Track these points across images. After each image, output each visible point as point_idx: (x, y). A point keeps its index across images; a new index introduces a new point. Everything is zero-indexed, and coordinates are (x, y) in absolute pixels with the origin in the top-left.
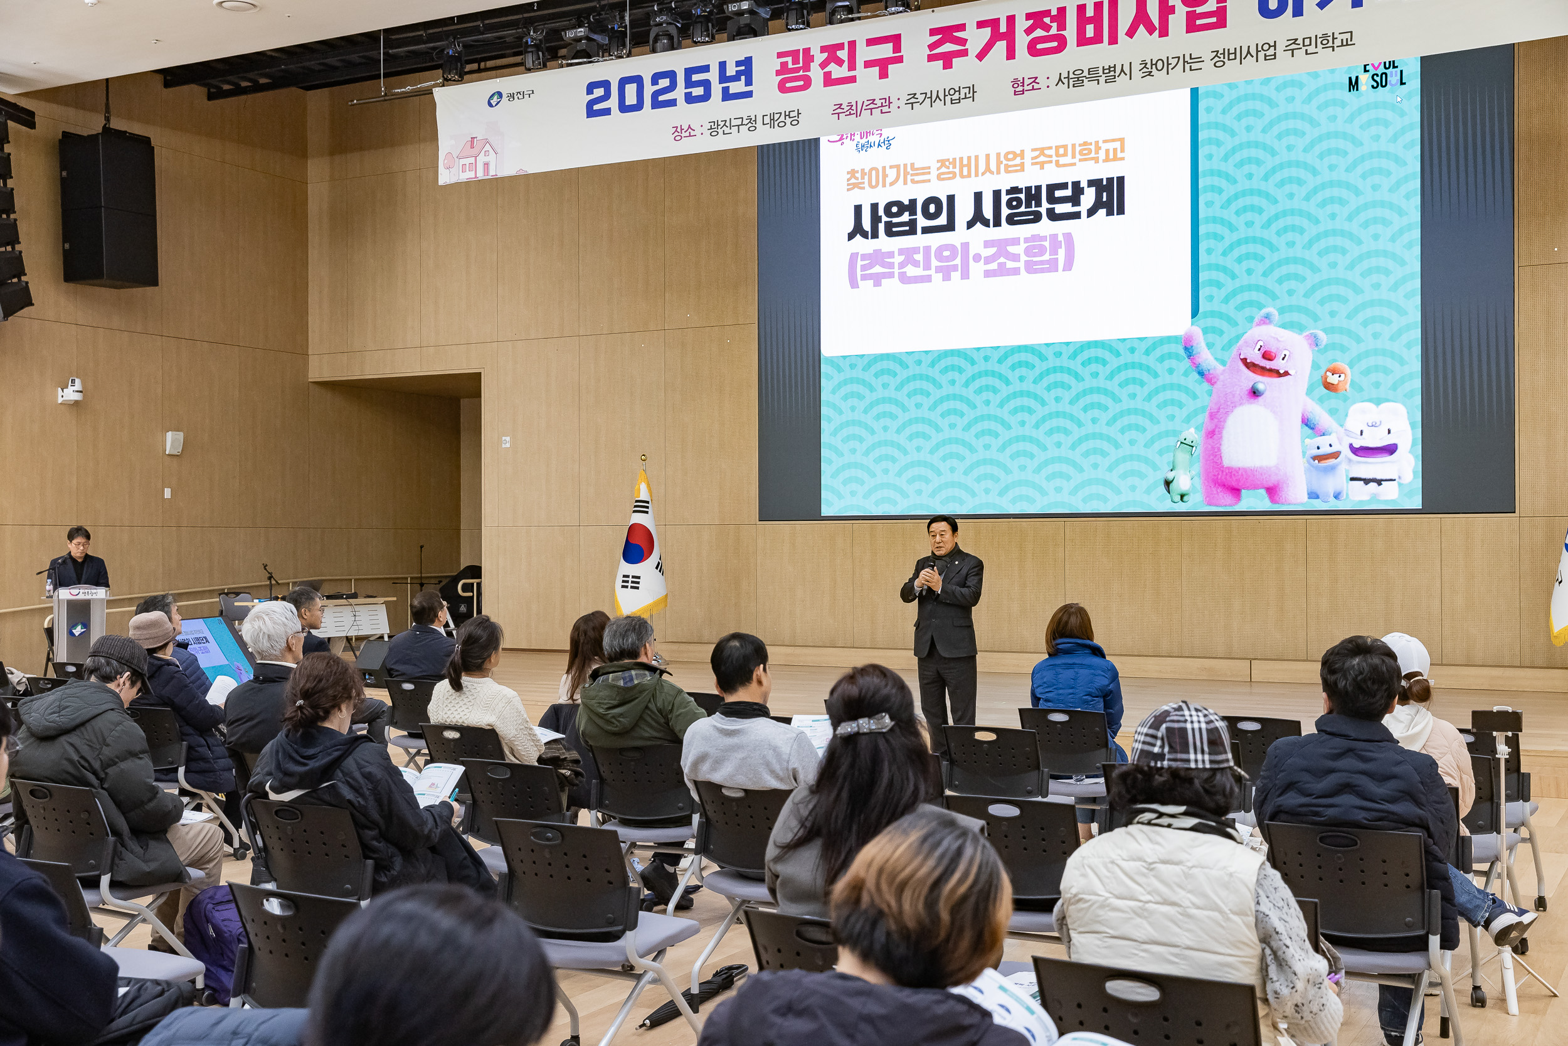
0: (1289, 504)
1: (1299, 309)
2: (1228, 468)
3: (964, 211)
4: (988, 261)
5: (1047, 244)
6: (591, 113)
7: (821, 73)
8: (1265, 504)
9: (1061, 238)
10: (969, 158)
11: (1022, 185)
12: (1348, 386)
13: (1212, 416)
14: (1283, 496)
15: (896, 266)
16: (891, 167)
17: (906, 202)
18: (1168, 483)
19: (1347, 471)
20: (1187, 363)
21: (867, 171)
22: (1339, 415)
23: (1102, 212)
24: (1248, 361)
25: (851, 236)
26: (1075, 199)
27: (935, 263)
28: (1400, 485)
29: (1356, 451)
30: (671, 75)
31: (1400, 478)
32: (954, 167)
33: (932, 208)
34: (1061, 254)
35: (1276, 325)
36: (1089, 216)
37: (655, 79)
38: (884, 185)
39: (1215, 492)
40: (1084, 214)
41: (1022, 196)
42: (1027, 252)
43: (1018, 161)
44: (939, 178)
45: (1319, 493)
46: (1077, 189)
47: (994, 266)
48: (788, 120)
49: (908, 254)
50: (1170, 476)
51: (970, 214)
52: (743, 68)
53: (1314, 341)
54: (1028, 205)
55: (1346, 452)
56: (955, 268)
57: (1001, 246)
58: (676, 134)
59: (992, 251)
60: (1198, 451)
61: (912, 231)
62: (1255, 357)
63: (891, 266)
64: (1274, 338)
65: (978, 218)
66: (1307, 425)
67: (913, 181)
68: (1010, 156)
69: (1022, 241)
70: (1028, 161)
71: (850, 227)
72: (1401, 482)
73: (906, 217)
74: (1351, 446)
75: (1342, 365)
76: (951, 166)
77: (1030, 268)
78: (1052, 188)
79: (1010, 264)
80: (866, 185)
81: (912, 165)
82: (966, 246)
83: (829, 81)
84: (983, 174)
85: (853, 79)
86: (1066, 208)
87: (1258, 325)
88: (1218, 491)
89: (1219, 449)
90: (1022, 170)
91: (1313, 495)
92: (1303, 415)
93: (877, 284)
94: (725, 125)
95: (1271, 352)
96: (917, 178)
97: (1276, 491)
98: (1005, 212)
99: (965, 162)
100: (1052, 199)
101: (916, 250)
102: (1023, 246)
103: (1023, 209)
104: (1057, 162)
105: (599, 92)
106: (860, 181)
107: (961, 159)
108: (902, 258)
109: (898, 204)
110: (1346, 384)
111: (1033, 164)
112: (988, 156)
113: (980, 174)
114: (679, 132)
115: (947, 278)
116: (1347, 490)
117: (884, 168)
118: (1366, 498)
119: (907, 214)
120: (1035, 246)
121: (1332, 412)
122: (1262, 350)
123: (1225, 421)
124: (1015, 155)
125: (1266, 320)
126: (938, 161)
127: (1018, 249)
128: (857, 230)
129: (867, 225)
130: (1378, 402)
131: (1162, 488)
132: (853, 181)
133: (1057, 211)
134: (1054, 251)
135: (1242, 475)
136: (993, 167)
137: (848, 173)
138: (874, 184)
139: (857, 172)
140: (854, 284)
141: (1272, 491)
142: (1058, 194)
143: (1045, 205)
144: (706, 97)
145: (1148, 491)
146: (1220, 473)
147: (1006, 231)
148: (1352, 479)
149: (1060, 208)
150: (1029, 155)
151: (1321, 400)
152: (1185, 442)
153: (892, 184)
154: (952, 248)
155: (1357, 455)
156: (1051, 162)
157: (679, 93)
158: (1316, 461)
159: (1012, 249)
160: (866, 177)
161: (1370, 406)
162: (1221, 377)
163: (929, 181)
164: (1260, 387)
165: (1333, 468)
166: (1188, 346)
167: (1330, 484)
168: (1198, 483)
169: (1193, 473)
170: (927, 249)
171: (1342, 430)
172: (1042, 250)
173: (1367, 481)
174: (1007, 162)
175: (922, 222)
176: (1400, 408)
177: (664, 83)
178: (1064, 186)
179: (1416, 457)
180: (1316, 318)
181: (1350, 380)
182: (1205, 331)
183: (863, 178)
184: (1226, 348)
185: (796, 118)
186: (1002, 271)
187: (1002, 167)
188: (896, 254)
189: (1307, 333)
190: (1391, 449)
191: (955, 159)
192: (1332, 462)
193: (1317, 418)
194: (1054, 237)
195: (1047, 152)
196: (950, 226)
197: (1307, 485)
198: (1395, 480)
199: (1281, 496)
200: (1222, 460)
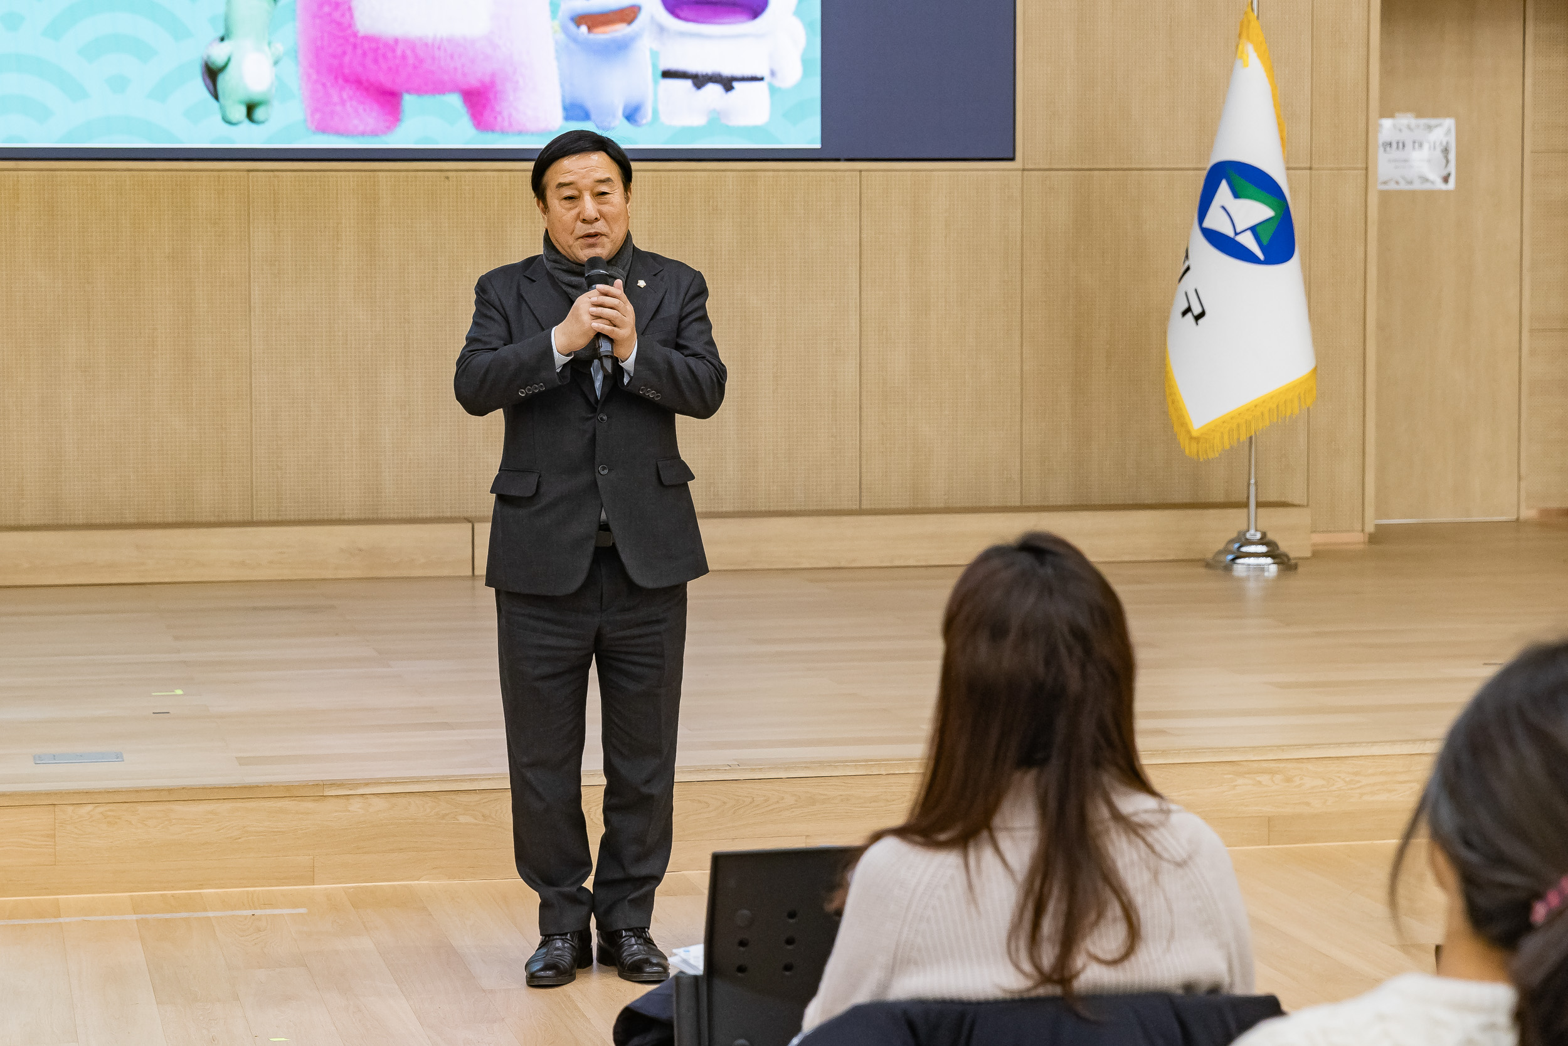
0: (520, 133)
2: (368, 39)
8: (460, 134)
14: (505, 114)
18: (212, 74)
19: (655, 55)
28: (773, 90)
29: (674, 6)
31: (773, 74)
39: (336, 99)
45: (590, 105)
50: (218, 53)
55: (655, 8)
72: (777, 83)
88: (345, 96)
91: (577, 112)
97: (488, 99)
116: (655, 101)
118: (699, 120)
131: (198, 86)
135: (404, 57)
141: (479, 99)
145: (161, 94)
146: (349, 49)
148: (667, 74)
155: (677, 16)
158: (584, 29)
165: (622, 47)
167: (617, 85)
168: (294, 75)
169: (279, 48)
173: (700, 81)
179: (808, 26)
190: (753, 5)
192: (620, 30)
197: (562, 86)
198: (762, 79)
199: (500, 113)
200: (352, 17)
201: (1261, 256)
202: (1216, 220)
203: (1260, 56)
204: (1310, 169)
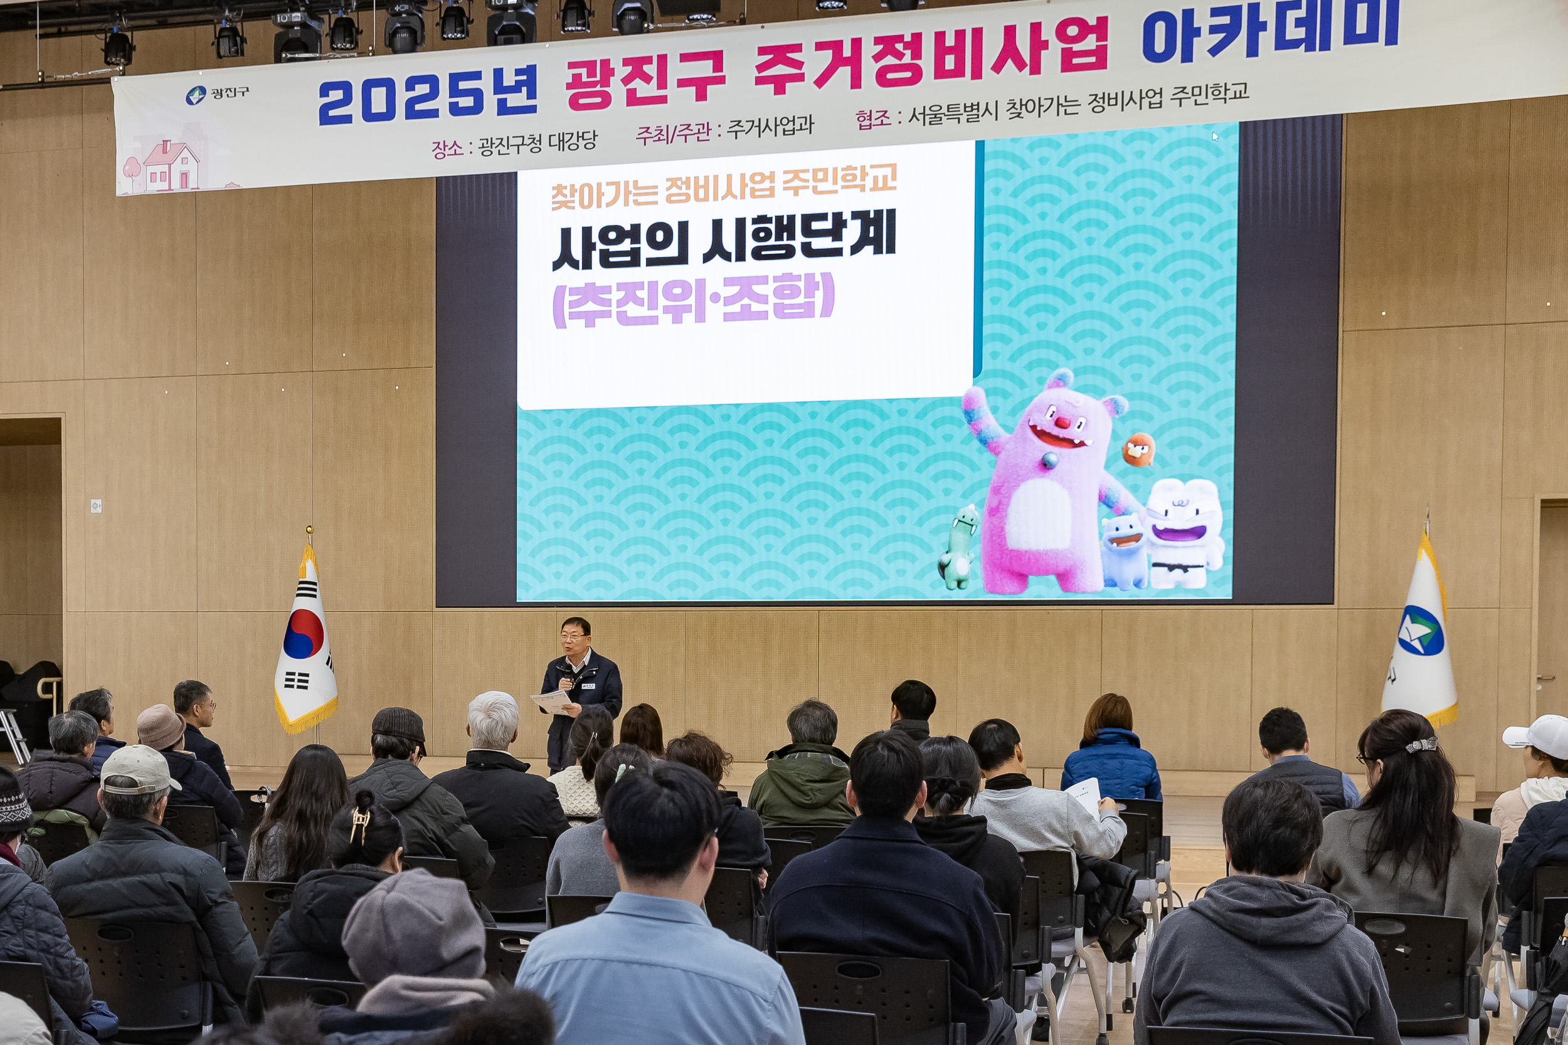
0: (1083, 592)
1: (1095, 370)
2: (1014, 551)
3: (700, 242)
4: (729, 301)
5: (801, 284)
6: (325, 119)
7: (623, 90)
8: (1056, 594)
9: (818, 278)
10: (707, 178)
11: (772, 214)
12: (1152, 460)
13: (996, 491)
14: (1076, 584)
15: (614, 303)
16: (608, 184)
17: (627, 228)
18: (942, 568)
19: (1149, 556)
20: (966, 429)
21: (577, 187)
22: (1142, 493)
23: (869, 249)
24: (1039, 428)
25: (557, 265)
26: (836, 233)
27: (662, 301)
28: (1208, 571)
29: (1160, 533)
30: (433, 81)
31: (1208, 564)
32: (688, 188)
33: (660, 236)
34: (819, 296)
35: (1071, 389)
36: (852, 253)
37: (411, 83)
38: (599, 206)
39: (998, 578)
40: (847, 251)
41: (772, 227)
42: (777, 292)
43: (767, 184)
44: (669, 199)
45: (1117, 579)
46: (839, 222)
47: (736, 308)
48: (582, 143)
49: (630, 291)
50: (945, 559)
51: (707, 245)
52: (524, 77)
53: (1114, 408)
54: (779, 237)
55: (1149, 535)
56: (687, 309)
57: (746, 284)
58: (438, 151)
59: (734, 290)
60: (978, 531)
61: (635, 262)
62: (1047, 424)
63: (608, 303)
64: (1069, 403)
65: (717, 249)
66: (1104, 503)
67: (636, 203)
68: (758, 178)
69: (771, 280)
70: (779, 185)
71: (556, 254)
72: (1210, 568)
73: (626, 245)
74: (1154, 527)
75: (1147, 436)
76: (684, 187)
77: (780, 312)
78: (808, 219)
79: (756, 307)
80: (577, 204)
81: (635, 182)
82: (701, 283)
83: (633, 99)
84: (723, 198)
85: (663, 100)
86: (825, 243)
87: (1050, 387)
88: (1002, 577)
89: (1003, 529)
90: (772, 195)
91: (1110, 583)
92: (1100, 492)
93: (590, 324)
94: (501, 143)
95: (1065, 419)
96: (641, 199)
97: (1068, 578)
98: (751, 244)
99: (702, 182)
100: (808, 232)
101: (640, 285)
102: (772, 285)
103: (772, 242)
104: (815, 189)
105: (336, 95)
106: (569, 198)
107: (697, 179)
108: (622, 294)
109: (617, 229)
110: (1150, 456)
111: (785, 189)
112: (729, 177)
113: (720, 198)
114: (440, 149)
115: (677, 320)
116: (1149, 577)
117: (599, 185)
118: (1171, 586)
119: (628, 241)
120: (786, 286)
121: (1134, 489)
122: (1055, 417)
123: (1009, 497)
124: (764, 178)
125: (1060, 382)
126: (668, 180)
127: (767, 290)
128: (565, 258)
129: (577, 252)
130: (1185, 478)
132: (560, 198)
133: (814, 246)
134: (810, 293)
135: (1029, 559)
136: (736, 189)
137: (554, 188)
138: (586, 203)
139: (566, 188)
140: (560, 323)
141: (1064, 578)
142: (816, 225)
143: (799, 239)
144: (477, 109)
145: (920, 575)
146: (1004, 557)
147: (751, 267)
148: (1155, 565)
149: (818, 243)
150: (780, 178)
151: (1121, 476)
152: (963, 520)
153: (608, 205)
154: (684, 284)
155: (1160, 538)
156: (807, 187)
157: (442, 102)
158: (1115, 544)
159: (758, 289)
160: (577, 195)
161: (1176, 482)
162: (1008, 447)
163: (656, 203)
164: (1052, 458)
165: (1131, 553)
166: (969, 410)
167: (1130, 570)
170: (653, 285)
171: (1143, 509)
172: (796, 292)
173: (1171, 568)
174: (753, 185)
175: (647, 252)
176: (1210, 486)
177: (423, 89)
178: (823, 217)
179: (1226, 541)
180: (1116, 381)
181: (1154, 453)
182: (988, 393)
183: (572, 195)
184: (1013, 412)
185: (592, 141)
186: (746, 314)
187: (748, 191)
188: (614, 288)
189: (1107, 398)
190: (1198, 532)
191: (688, 179)
192: (1132, 545)
193: (1116, 495)
194: (810, 277)
195: (802, 175)
196: (682, 258)
197: (1104, 571)
198: (1202, 566)
199: (1074, 584)
200: (1006, 541)
201: (1422, 651)
202: (1404, 636)
203: (1428, 555)
204: (1499, 608)
